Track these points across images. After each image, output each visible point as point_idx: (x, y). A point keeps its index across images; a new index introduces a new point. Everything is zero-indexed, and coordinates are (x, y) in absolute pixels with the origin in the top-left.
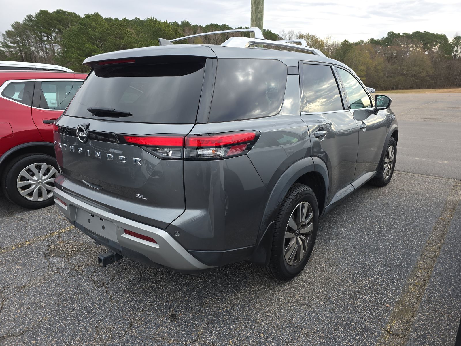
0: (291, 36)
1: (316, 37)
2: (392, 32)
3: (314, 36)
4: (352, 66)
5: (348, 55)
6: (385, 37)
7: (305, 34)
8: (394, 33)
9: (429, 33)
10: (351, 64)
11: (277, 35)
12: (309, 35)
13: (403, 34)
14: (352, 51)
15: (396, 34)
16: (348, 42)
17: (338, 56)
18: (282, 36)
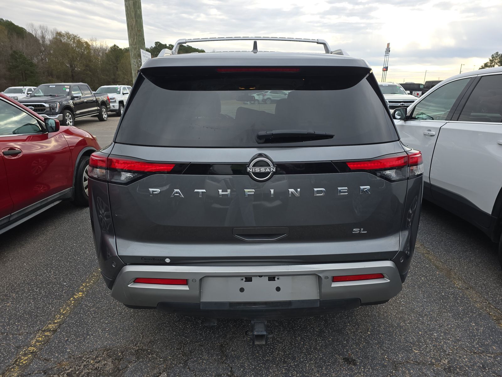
0: (43, 32)
1: (78, 38)
2: (159, 42)
3: (75, 36)
4: (128, 74)
5: (121, 62)
6: (153, 47)
7: (63, 32)
8: (160, 43)
9: (191, 47)
10: (126, 71)
11: (22, 28)
12: (69, 34)
13: (169, 45)
14: (124, 58)
15: (163, 45)
16: (118, 47)
17: (109, 62)
18: (31, 31)
